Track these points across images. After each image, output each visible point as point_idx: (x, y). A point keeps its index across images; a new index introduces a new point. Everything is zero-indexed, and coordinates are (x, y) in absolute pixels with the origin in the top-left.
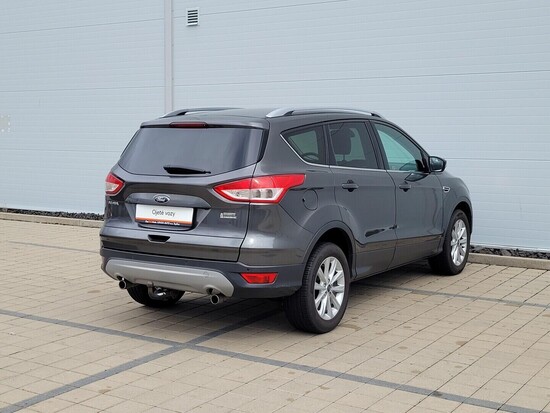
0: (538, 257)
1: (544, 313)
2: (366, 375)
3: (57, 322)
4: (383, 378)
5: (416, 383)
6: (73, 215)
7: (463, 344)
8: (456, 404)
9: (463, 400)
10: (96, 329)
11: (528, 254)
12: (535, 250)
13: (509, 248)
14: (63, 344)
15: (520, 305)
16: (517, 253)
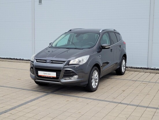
0: (137, 69)
1: (142, 83)
2: (101, 99)
3: (12, 88)
4: (106, 100)
5: (115, 101)
6: (4, 58)
7: (124, 91)
8: (126, 105)
9: (128, 105)
10: (24, 89)
11: (135, 68)
12: (136, 67)
13: (130, 66)
14: (16, 93)
15: (136, 81)
16: (132, 68)
